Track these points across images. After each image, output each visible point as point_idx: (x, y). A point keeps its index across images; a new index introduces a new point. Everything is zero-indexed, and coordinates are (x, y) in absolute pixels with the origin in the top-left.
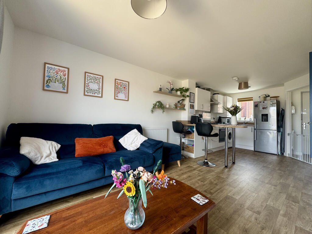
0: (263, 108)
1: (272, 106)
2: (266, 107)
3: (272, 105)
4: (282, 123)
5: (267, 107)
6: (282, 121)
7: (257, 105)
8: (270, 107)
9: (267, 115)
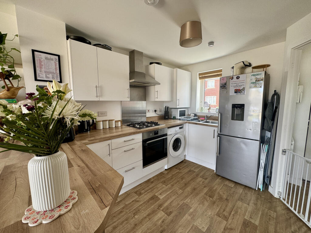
0: (237, 91)
1: (255, 87)
2: (241, 88)
3: (255, 83)
4: (273, 124)
5: (244, 89)
6: (273, 119)
7: (226, 84)
8: (251, 87)
9: (241, 107)
